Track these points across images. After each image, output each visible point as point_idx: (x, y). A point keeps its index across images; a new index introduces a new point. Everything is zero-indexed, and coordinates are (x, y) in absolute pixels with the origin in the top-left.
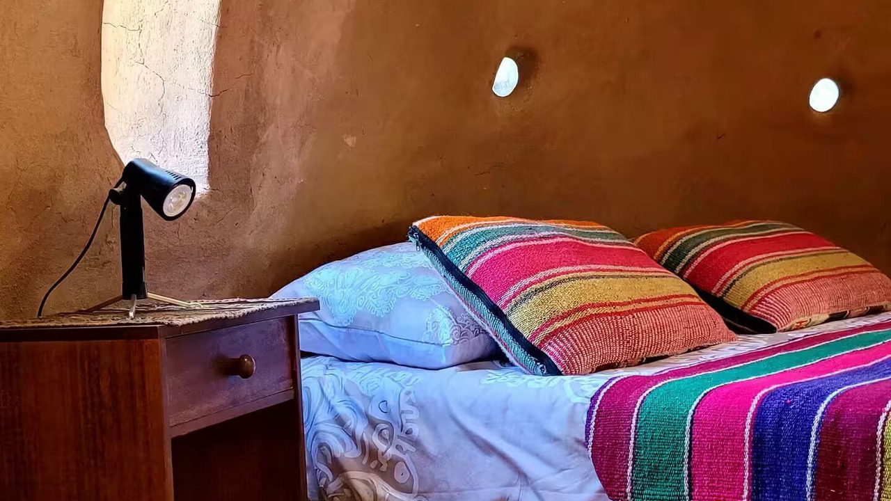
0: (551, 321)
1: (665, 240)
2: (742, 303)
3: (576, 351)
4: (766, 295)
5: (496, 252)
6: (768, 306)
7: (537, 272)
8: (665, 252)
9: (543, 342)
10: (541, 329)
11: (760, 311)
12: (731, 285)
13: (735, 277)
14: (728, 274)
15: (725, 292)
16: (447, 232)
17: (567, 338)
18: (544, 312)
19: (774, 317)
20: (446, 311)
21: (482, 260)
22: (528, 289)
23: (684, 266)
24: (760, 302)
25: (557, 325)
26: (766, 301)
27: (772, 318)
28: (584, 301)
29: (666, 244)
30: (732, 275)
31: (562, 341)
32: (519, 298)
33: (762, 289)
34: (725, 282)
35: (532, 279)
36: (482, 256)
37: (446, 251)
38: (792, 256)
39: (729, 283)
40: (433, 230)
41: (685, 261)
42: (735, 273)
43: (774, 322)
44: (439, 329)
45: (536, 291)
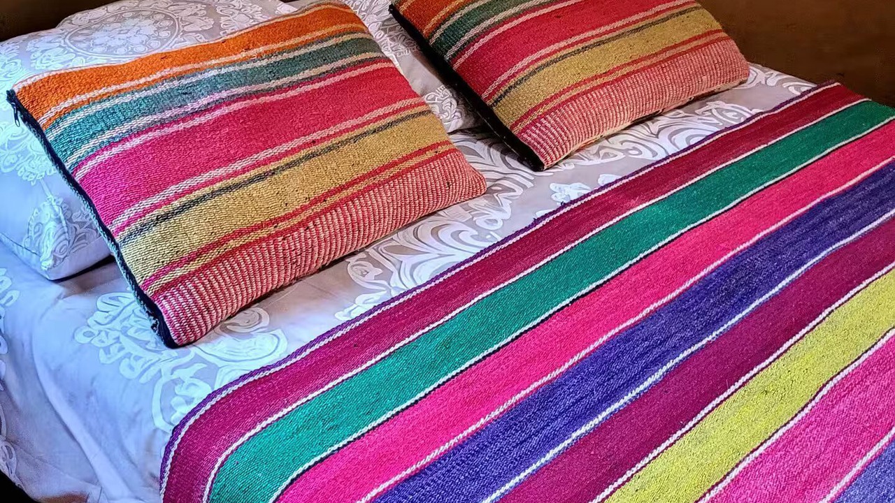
0: (172, 266)
1: (442, 9)
2: (513, 121)
3: (199, 309)
4: (544, 116)
5: (115, 150)
6: (542, 131)
7: (165, 186)
8: (437, 27)
9: (156, 293)
10: (157, 277)
11: (529, 138)
12: (506, 92)
13: (512, 82)
14: (504, 77)
15: (497, 101)
16: (53, 109)
17: (189, 291)
18: (165, 253)
19: (545, 149)
20: (57, 208)
21: (94, 162)
22: (147, 216)
23: (457, 52)
24: (533, 123)
25: (179, 272)
26: (541, 123)
27: (542, 150)
28: (228, 228)
29: (442, 13)
30: (510, 78)
31: (182, 295)
32: (134, 227)
33: (541, 105)
34: (499, 87)
35: (156, 199)
36: (95, 155)
37: (50, 137)
38: (604, 38)
39: (504, 89)
40: (35, 104)
41: (459, 44)
42: (513, 76)
43: (543, 156)
44: (43, 236)
45: (157, 219)
